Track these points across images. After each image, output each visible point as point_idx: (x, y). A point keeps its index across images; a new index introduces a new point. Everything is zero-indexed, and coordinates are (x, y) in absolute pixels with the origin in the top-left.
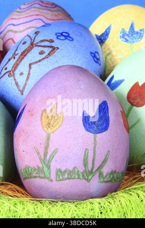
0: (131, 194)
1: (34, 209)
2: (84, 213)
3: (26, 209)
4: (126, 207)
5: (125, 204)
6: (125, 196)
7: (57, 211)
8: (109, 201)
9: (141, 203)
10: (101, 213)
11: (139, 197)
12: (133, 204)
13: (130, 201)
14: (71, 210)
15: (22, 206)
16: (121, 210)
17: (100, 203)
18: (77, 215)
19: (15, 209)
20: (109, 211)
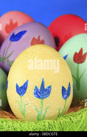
0: (66, 118)
1: (13, 124)
2: (40, 127)
3: (8, 125)
4: (63, 125)
5: (63, 123)
6: (63, 119)
7: (24, 126)
8: (54, 121)
9: (72, 123)
10: (49, 128)
11: (71, 120)
12: (67, 123)
13: (66, 122)
14: (33, 125)
15: (6, 123)
16: (61, 127)
17: (49, 123)
18: (36, 128)
19: (2, 124)
20: (54, 127)
